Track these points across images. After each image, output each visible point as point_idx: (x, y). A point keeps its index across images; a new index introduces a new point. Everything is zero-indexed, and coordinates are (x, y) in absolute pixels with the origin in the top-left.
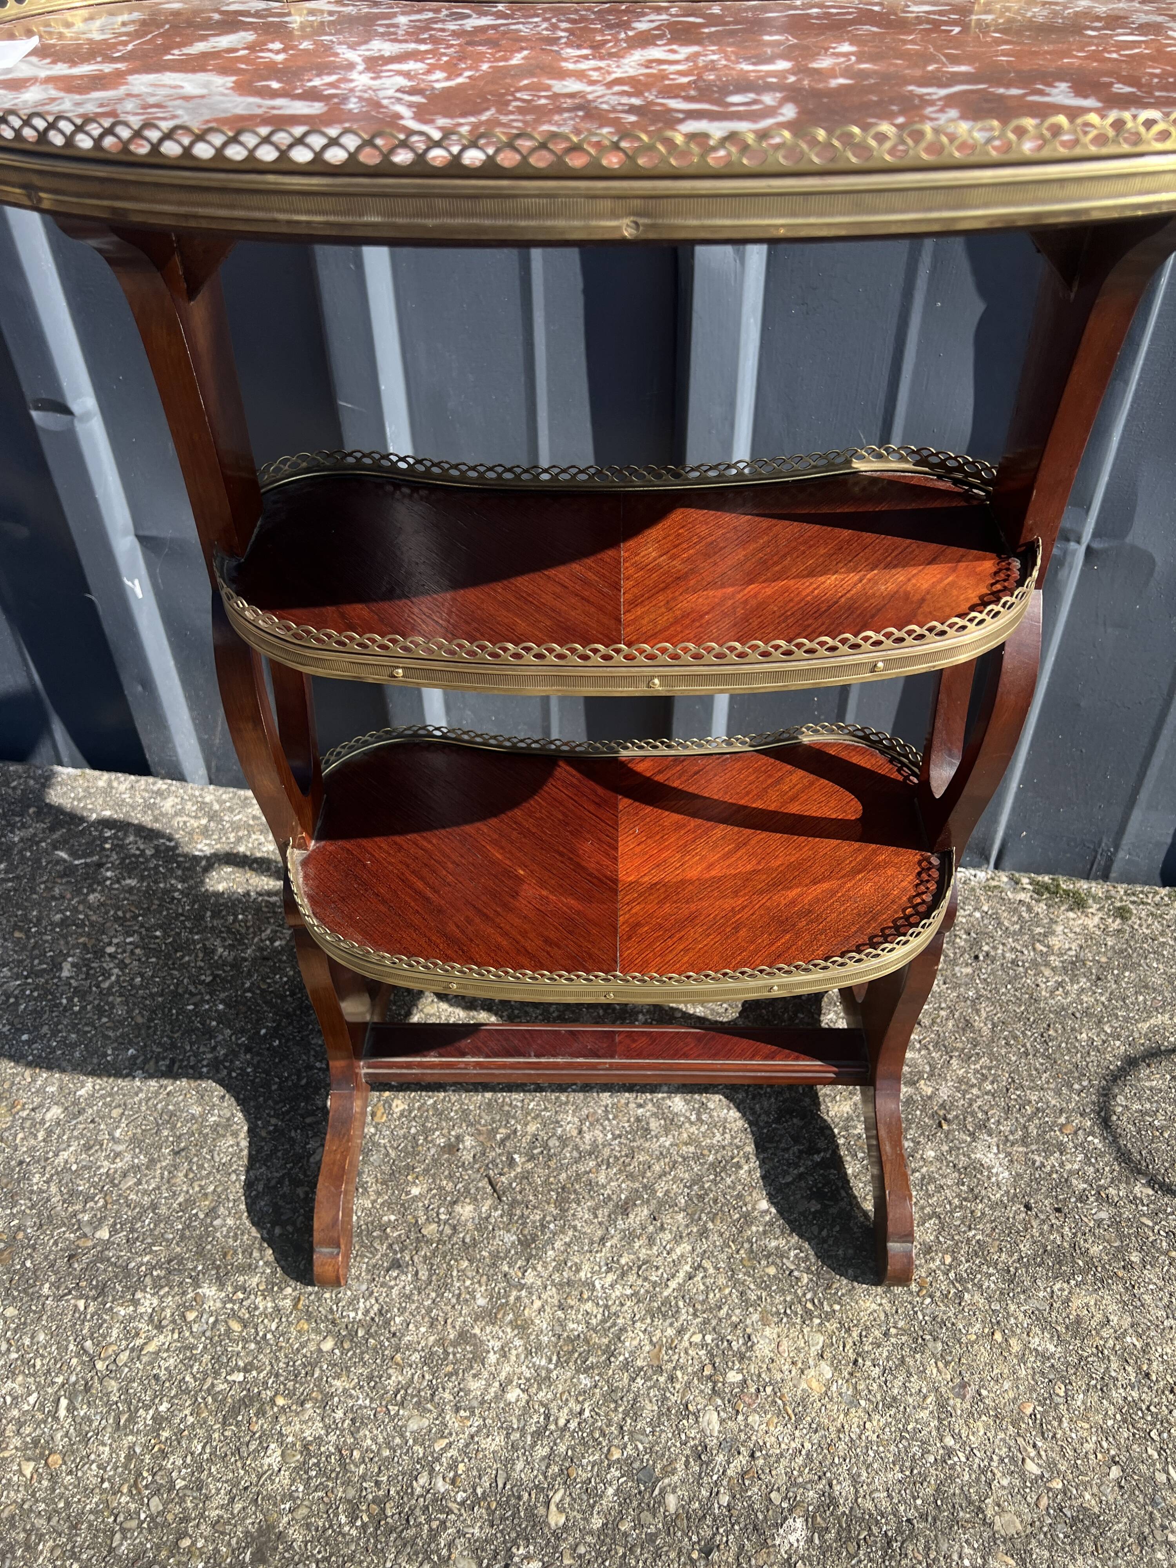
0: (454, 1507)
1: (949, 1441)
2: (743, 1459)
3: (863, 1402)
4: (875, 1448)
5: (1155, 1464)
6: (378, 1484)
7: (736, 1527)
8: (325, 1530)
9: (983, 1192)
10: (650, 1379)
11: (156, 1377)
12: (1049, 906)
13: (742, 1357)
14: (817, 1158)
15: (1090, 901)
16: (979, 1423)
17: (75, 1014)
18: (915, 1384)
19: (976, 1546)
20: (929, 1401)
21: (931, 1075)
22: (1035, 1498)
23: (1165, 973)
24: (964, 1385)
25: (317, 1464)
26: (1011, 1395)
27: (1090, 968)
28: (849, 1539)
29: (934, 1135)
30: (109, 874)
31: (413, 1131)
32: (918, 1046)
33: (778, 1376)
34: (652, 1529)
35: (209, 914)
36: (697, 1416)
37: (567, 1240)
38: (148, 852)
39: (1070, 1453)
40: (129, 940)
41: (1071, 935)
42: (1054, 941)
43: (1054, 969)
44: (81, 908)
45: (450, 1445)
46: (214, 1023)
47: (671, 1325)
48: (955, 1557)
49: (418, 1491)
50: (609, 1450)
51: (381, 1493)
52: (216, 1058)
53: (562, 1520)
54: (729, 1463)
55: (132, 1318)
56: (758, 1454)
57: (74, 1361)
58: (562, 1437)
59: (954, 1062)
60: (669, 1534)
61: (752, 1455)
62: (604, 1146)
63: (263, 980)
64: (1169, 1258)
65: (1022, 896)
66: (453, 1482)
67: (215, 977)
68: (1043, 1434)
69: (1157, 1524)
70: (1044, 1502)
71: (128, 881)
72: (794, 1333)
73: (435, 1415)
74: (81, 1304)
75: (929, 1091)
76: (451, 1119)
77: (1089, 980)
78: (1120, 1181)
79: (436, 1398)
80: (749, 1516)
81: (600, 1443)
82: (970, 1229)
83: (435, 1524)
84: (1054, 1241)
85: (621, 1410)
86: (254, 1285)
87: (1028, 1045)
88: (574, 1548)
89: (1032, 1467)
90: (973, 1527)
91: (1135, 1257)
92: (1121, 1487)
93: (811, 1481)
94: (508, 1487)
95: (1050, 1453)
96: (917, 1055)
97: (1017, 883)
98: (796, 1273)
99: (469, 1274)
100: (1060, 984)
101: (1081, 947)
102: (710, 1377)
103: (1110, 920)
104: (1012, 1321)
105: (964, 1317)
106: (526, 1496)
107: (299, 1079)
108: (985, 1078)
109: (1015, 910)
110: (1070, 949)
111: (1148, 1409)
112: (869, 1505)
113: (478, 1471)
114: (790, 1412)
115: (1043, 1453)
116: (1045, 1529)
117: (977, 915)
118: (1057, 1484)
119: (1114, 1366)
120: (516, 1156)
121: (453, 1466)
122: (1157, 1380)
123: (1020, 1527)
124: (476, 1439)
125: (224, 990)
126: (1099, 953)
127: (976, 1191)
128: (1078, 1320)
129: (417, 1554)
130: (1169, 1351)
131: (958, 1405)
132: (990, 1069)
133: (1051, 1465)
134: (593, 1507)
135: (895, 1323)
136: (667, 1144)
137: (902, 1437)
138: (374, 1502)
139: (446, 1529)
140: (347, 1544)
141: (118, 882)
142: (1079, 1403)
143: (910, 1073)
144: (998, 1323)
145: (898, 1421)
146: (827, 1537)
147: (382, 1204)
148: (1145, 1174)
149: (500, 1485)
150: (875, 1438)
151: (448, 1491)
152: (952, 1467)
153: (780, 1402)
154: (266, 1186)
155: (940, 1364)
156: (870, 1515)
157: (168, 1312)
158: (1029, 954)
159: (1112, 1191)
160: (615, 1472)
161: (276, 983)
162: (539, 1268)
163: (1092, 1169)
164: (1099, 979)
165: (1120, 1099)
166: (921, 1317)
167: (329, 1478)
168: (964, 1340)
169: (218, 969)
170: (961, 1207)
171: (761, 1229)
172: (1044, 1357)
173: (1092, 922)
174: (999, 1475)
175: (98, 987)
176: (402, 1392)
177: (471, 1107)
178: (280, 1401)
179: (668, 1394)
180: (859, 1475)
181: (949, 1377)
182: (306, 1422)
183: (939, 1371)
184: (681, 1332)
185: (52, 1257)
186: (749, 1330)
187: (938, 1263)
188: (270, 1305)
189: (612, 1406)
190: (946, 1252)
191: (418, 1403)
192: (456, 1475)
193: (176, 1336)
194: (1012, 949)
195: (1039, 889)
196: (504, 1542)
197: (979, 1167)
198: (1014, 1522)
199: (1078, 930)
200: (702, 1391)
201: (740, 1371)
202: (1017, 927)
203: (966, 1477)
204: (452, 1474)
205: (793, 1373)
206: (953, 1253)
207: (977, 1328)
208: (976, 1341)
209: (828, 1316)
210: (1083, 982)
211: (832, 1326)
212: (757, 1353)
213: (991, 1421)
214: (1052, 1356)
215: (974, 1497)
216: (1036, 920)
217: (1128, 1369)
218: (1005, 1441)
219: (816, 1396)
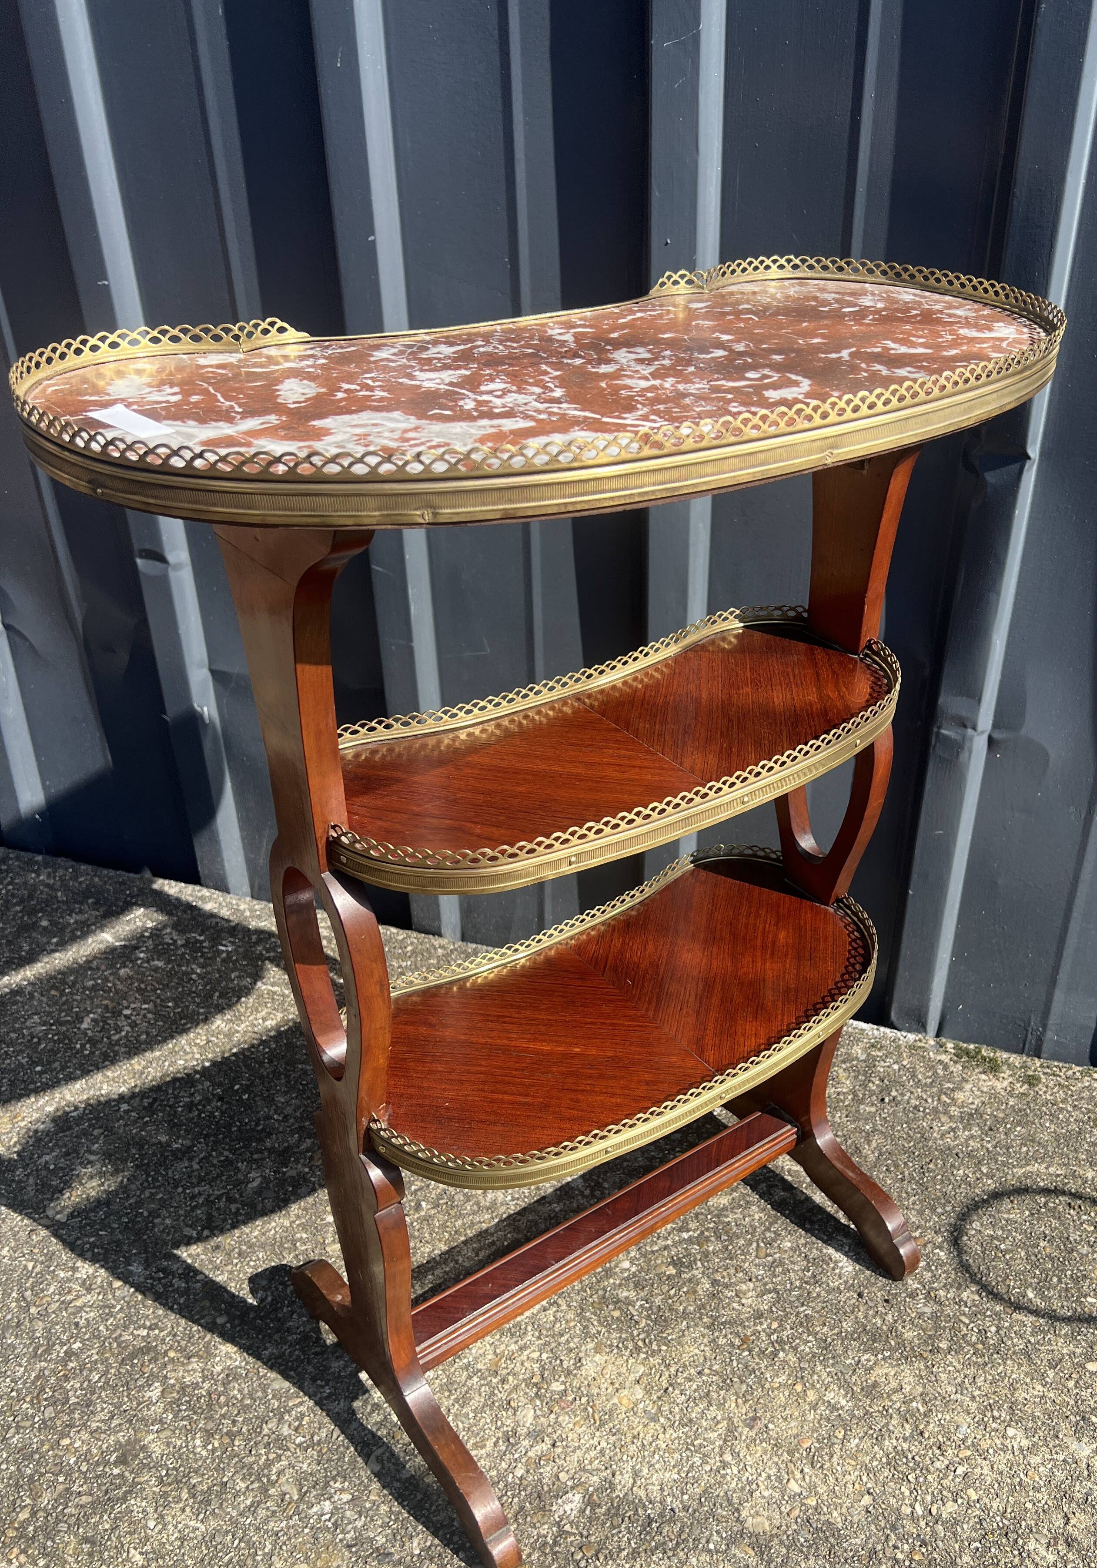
0: (292, 1447)
1: (728, 1457)
2: (545, 1446)
3: (662, 1420)
4: (661, 1453)
5: (904, 1499)
6: (234, 1422)
7: (523, 1493)
8: (181, 1448)
9: (824, 1279)
10: (484, 1379)
11: (77, 1324)
12: (964, 1067)
13: (569, 1373)
14: (685, 1235)
15: (1005, 1068)
16: (759, 1448)
17: (85, 1056)
18: (713, 1412)
19: (724, 1535)
20: (719, 1426)
22: (789, 1508)
23: (1055, 1132)
24: (755, 1419)
25: (189, 1402)
26: (795, 1431)
27: (986, 1120)
28: (616, 1515)
30: (142, 955)
33: (595, 1391)
35: (217, 994)
36: (515, 1411)
37: (447, 1269)
38: (179, 942)
39: (832, 1480)
40: (144, 1006)
41: (979, 1093)
42: (960, 1096)
43: (950, 1117)
44: (111, 978)
47: (516, 1342)
49: (266, 1431)
51: (235, 1429)
53: (378, 1467)
54: (532, 1446)
55: (69, 1280)
56: (558, 1444)
57: (14, 1305)
61: (554, 1445)
62: (502, 1204)
64: (975, 1348)
65: (944, 1058)
66: (296, 1429)
67: (208, 1042)
68: (812, 1463)
69: (890, 1544)
70: (796, 1513)
71: (156, 963)
72: (620, 1361)
74: (30, 1265)
77: (981, 1129)
78: (952, 1286)
79: (301, 1369)
80: (537, 1487)
82: (803, 1305)
83: (272, 1456)
84: (874, 1324)
85: (453, 1397)
87: (907, 1173)
89: (794, 1487)
90: (727, 1522)
91: (944, 1345)
92: (869, 1512)
93: (598, 1470)
94: (341, 1438)
95: (814, 1478)
97: (941, 1047)
98: (636, 1318)
100: (953, 1130)
101: (983, 1103)
102: (536, 1385)
103: (1019, 1085)
104: (815, 1377)
105: (773, 1370)
107: (257, 1124)
109: (932, 1067)
110: (973, 1103)
111: (913, 1458)
112: (642, 1493)
113: (320, 1424)
114: (597, 1417)
115: (807, 1478)
116: (790, 1533)
117: (896, 1067)
118: (812, 1502)
119: (894, 1422)
120: (424, 1204)
121: (300, 1417)
122: (929, 1438)
123: (768, 1528)
124: (325, 1401)
126: (998, 1109)
127: (818, 1277)
128: (875, 1385)
129: (250, 1475)
130: (948, 1418)
131: (745, 1433)
133: (812, 1488)
134: (406, 1462)
135: (711, 1365)
137: (687, 1449)
138: (227, 1434)
139: (280, 1460)
140: (196, 1461)
141: (148, 962)
142: (854, 1446)
144: (802, 1377)
145: (688, 1437)
146: (598, 1511)
147: (299, 1225)
148: (978, 1283)
150: (664, 1446)
151: (290, 1435)
152: (724, 1476)
153: (590, 1410)
154: (207, 1200)
155: (740, 1401)
156: (640, 1500)
157: (99, 1280)
158: (932, 1103)
159: (942, 1293)
163: (930, 1274)
165: (976, 1225)
166: (735, 1363)
167: (195, 1413)
168: (767, 1386)
169: (213, 1036)
170: (800, 1288)
171: (618, 1282)
172: (833, 1407)
173: (999, 1085)
174: (762, 1487)
175: (109, 1038)
176: (275, 1360)
178: (172, 1354)
179: (496, 1392)
180: (641, 1471)
181: (744, 1411)
182: (189, 1371)
183: (737, 1406)
184: (522, 1349)
185: (16, 1229)
186: (581, 1355)
187: (765, 1326)
188: (185, 1285)
189: (447, 1394)
190: (776, 1319)
191: (285, 1370)
192: (300, 1425)
193: (101, 1297)
194: (919, 1097)
195: (960, 1054)
196: (325, 1477)
197: (826, 1259)
198: (764, 1524)
199: (985, 1089)
200: (526, 1393)
201: (564, 1383)
202: (929, 1080)
203: (734, 1485)
204: (297, 1424)
205: (610, 1390)
206: (781, 1321)
207: (782, 1378)
208: (778, 1388)
209: (654, 1353)
210: (975, 1131)
211: (655, 1361)
212: (583, 1372)
213: (769, 1448)
214: (842, 1408)
215: (735, 1501)
216: (950, 1077)
217: (907, 1426)
218: (777, 1464)
219: (624, 1409)
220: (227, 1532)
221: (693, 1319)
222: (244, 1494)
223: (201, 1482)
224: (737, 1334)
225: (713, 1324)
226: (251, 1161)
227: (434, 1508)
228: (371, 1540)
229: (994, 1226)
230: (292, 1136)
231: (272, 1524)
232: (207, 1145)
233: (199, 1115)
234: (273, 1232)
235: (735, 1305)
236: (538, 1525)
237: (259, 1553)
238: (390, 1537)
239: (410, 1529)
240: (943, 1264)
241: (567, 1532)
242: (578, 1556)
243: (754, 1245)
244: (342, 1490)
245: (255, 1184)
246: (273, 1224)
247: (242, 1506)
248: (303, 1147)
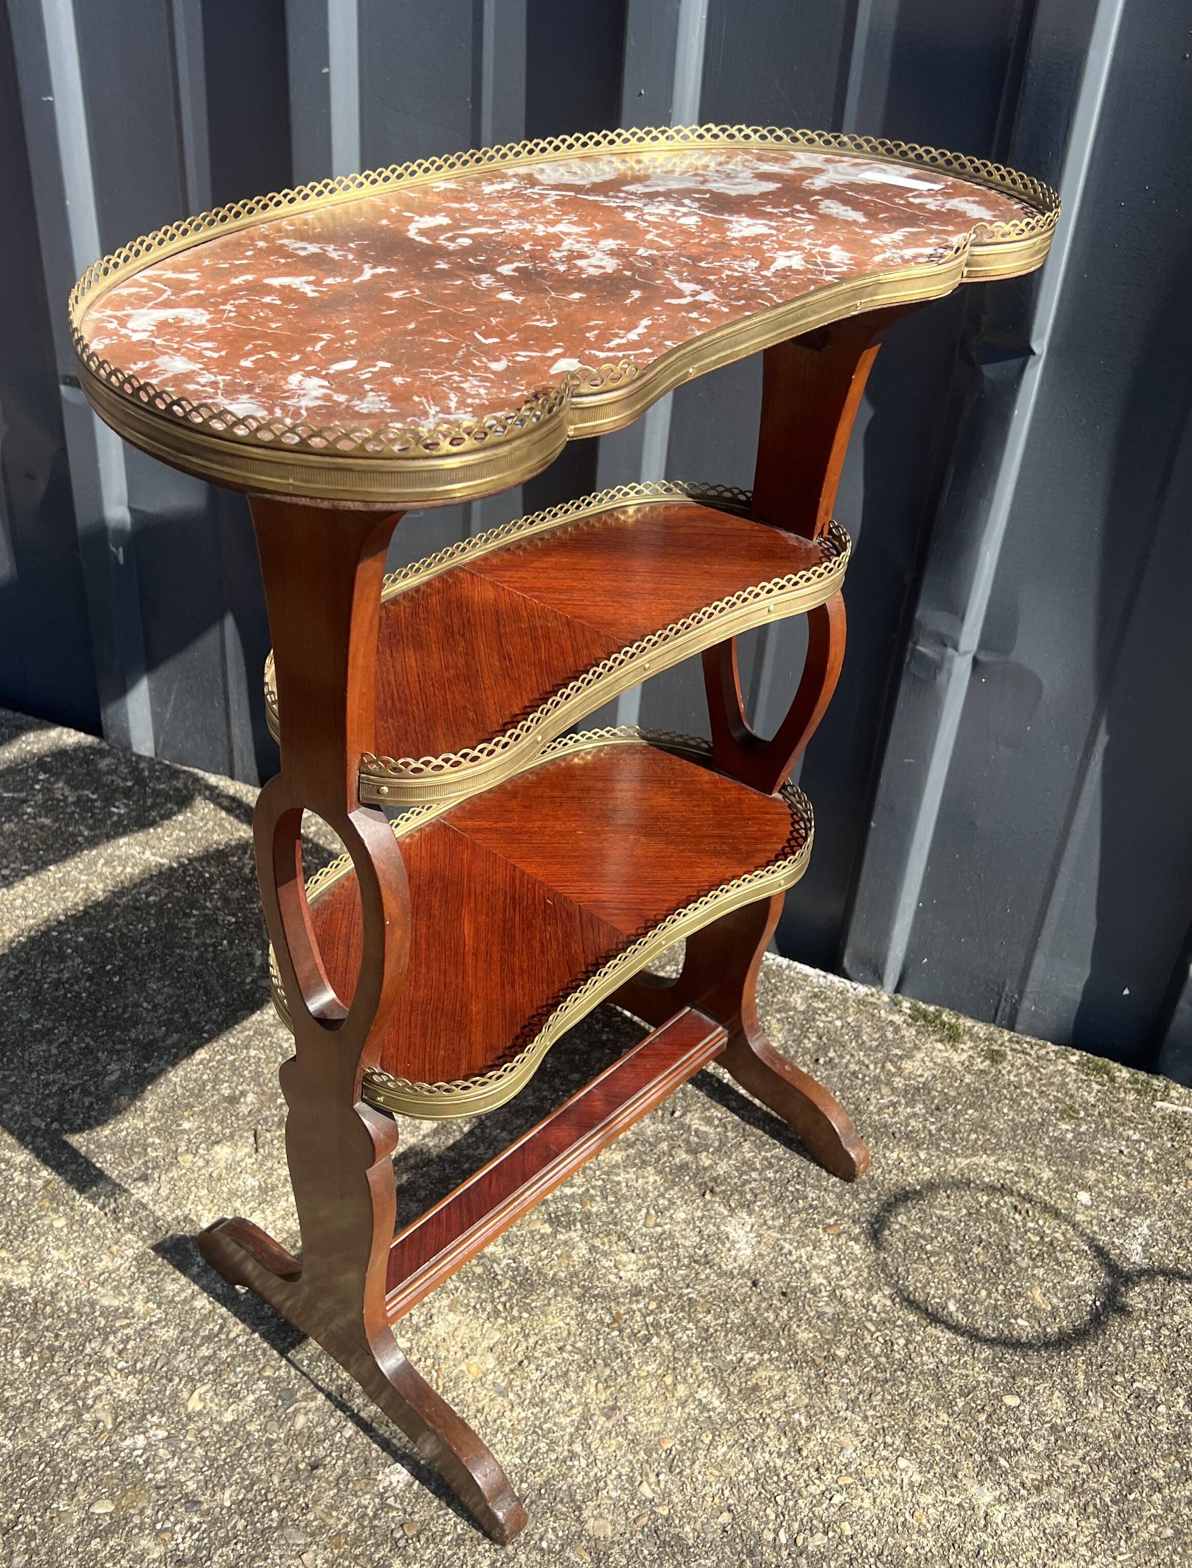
0: (113, 1371)
1: (577, 1448)
3: (511, 1396)
4: (505, 1432)
5: (767, 1523)
6: (57, 1336)
7: (349, 1456)
9: (717, 1260)
12: (919, 1033)
13: (417, 1329)
14: (568, 1191)
15: (966, 1037)
16: (613, 1442)
18: (569, 1394)
19: (560, 1534)
20: (574, 1411)
21: (718, 1150)
22: (636, 1514)
23: (1013, 1120)
24: (614, 1408)
25: (13, 1308)
26: (657, 1429)
27: (935, 1097)
29: (693, 1201)
30: (29, 810)
31: (205, 1077)
32: (716, 1122)
33: (443, 1353)
34: (274, 1436)
39: (689, 1490)
41: (931, 1065)
42: (908, 1065)
45: (129, 1325)
46: (70, 951)
48: (537, 1537)
49: (88, 1350)
50: (264, 1367)
51: (57, 1344)
52: (60, 979)
53: (199, 1406)
54: (366, 1405)
58: (227, 1347)
59: (746, 1146)
60: (286, 1444)
63: (127, 926)
64: (877, 1361)
65: (897, 1019)
66: (120, 1353)
68: (671, 1467)
70: (644, 1520)
71: (43, 820)
72: (475, 1324)
73: (126, 1299)
75: (707, 1163)
76: (243, 1076)
77: (926, 1107)
78: (862, 1286)
79: (133, 1288)
80: (363, 1451)
81: (259, 1360)
82: (688, 1286)
83: (90, 1379)
84: (765, 1319)
86: (18, 1162)
88: (200, 1431)
89: (646, 1491)
90: (566, 1520)
91: (842, 1352)
92: (725, 1531)
94: (165, 1369)
95: (669, 1484)
96: (712, 1130)
97: (896, 1005)
98: (499, 1277)
99: (204, 1201)
100: (894, 1104)
101: (934, 1076)
103: (979, 1060)
104: (689, 1370)
105: (643, 1356)
106: (177, 1380)
107: (124, 1012)
108: (771, 1165)
109: (881, 1028)
110: (921, 1076)
113: (145, 1350)
114: (440, 1383)
115: (663, 1483)
116: (633, 1542)
117: (838, 1023)
118: (664, 1511)
119: (770, 1433)
121: (125, 1341)
122: (808, 1457)
123: (610, 1534)
124: (154, 1327)
125: (89, 925)
126: (950, 1086)
127: (710, 1257)
128: (756, 1388)
129: (66, 1395)
130: (833, 1437)
131: (601, 1422)
132: (781, 1159)
133: (666, 1495)
134: (230, 1405)
135: (575, 1342)
136: (431, 1144)
137: (534, 1432)
138: (48, 1348)
139: (99, 1384)
140: (13, 1373)
141: (34, 818)
142: (719, 1454)
143: (697, 1144)
144: (674, 1369)
145: (537, 1418)
147: (153, 1129)
148: (893, 1286)
149: (159, 1366)
150: (509, 1425)
151: (113, 1358)
152: (570, 1468)
153: (435, 1374)
154: (60, 1089)
155: (600, 1386)
159: (849, 1293)
160: (261, 1385)
161: (136, 929)
162: (268, 1212)
163: (839, 1269)
164: (938, 1109)
165: (902, 1219)
166: (601, 1343)
167: (18, 1321)
168: (633, 1373)
170: (688, 1266)
172: (704, 1407)
173: (956, 1058)
174: (611, 1486)
176: (107, 1275)
177: (266, 1071)
181: (603, 1398)
182: (17, 1275)
183: (597, 1391)
186: (433, 1311)
187: (641, 1305)
188: (24, 1180)
190: (654, 1299)
191: (116, 1287)
192: (125, 1349)
194: (860, 1062)
195: (916, 1016)
196: (143, 1409)
197: (722, 1238)
198: (606, 1528)
199: (939, 1061)
201: (410, 1340)
202: (875, 1043)
203: (579, 1479)
204: (121, 1347)
205: (458, 1355)
206: (661, 1301)
207: (652, 1367)
208: (645, 1377)
209: (513, 1320)
210: (919, 1108)
211: (514, 1328)
212: (433, 1331)
213: (625, 1443)
214: (714, 1409)
215: (578, 1497)
216: (899, 1042)
217: (784, 1440)
218: (631, 1462)
219: (471, 1378)
220: (35, 1454)
221: (562, 1287)
222: (57, 1415)
223: (14, 1397)
224: (609, 1310)
225: (584, 1295)
226: (111, 1052)
227: (252, 1459)
228: (182, 1484)
229: (922, 1222)
230: (160, 1028)
231: (81, 1452)
232: (69, 1029)
233: (65, 994)
234: (124, 1133)
235: (612, 1278)
236: (360, 1493)
237: (64, 1481)
238: (202, 1484)
239: (224, 1478)
240: (856, 1260)
241: (390, 1506)
242: (398, 1535)
243: (644, 1211)
244: (158, 1426)
245: (113, 1078)
246: (126, 1124)
247: (53, 1429)
248: (169, 1042)
